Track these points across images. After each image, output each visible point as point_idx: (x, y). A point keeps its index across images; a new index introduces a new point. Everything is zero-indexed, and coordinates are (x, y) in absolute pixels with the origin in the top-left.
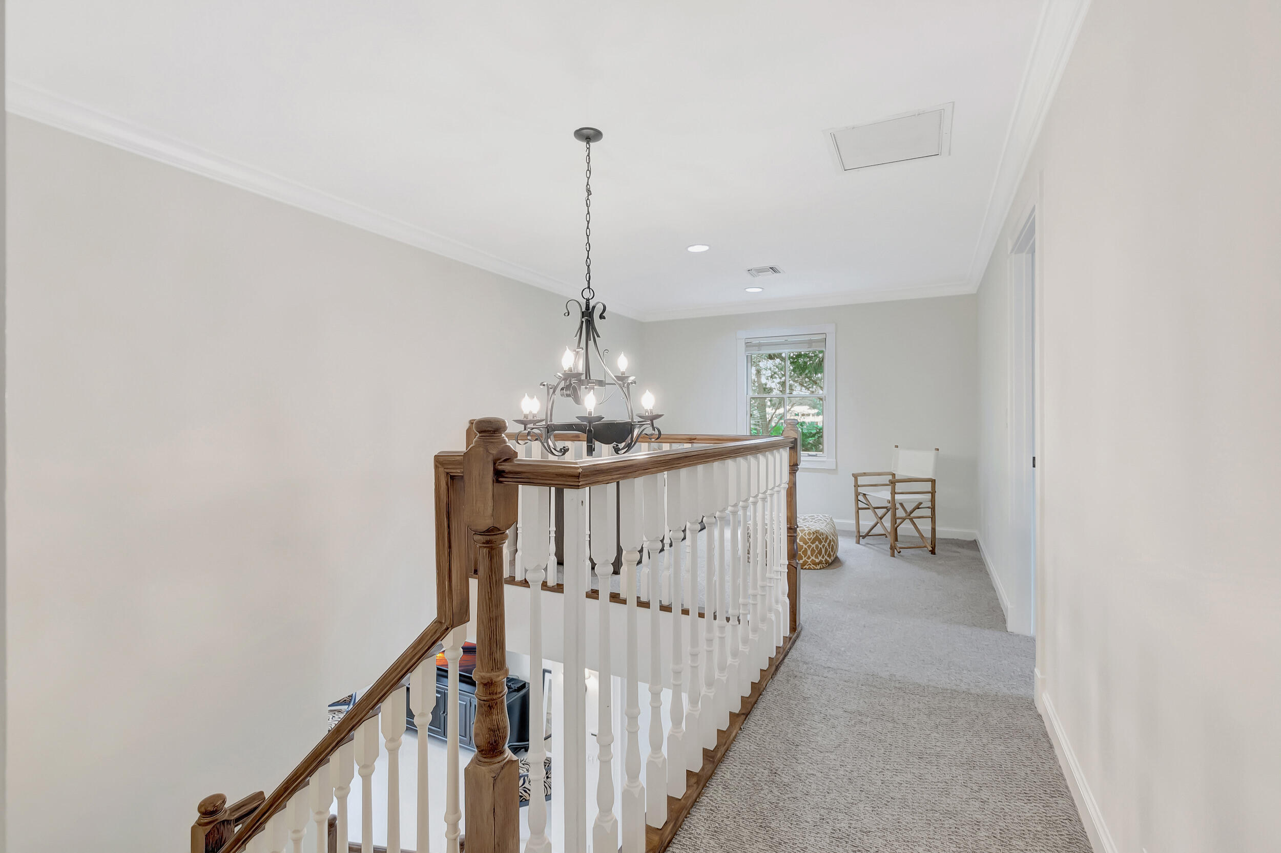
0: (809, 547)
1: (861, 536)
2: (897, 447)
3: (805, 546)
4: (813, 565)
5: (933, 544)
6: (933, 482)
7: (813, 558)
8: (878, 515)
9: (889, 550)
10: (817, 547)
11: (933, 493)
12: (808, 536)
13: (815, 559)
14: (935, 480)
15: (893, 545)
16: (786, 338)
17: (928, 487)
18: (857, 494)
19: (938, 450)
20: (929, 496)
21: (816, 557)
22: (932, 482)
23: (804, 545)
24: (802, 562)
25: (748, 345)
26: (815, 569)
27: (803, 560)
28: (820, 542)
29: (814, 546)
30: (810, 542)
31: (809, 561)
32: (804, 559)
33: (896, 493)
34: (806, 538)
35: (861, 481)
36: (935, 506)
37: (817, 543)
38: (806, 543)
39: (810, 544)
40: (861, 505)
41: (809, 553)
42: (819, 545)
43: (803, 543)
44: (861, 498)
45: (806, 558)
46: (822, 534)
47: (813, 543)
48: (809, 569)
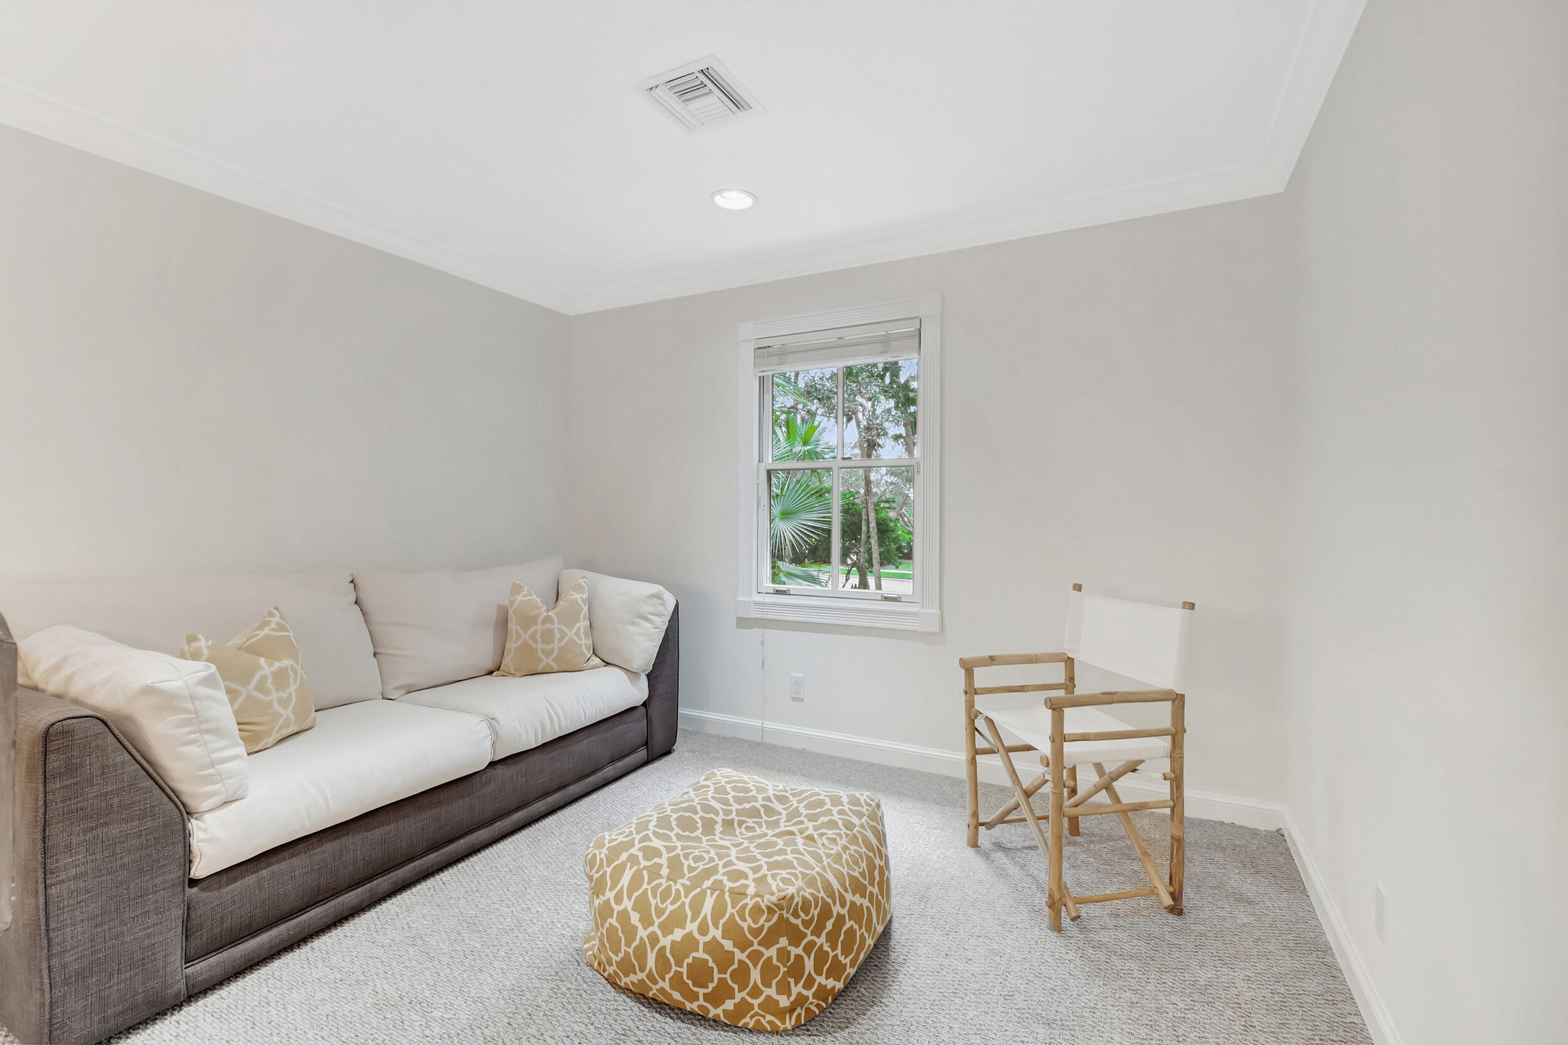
0: (755, 957)
1: (982, 824)
2: (1078, 588)
3: (739, 955)
4: (769, 1017)
5: (1177, 886)
6: (1178, 701)
7: (772, 992)
8: (1020, 784)
9: (1046, 909)
10: (783, 954)
11: (1177, 735)
12: (750, 920)
13: (775, 996)
14: (1183, 696)
15: (1057, 897)
16: (839, 333)
17: (1161, 715)
18: (972, 716)
19: (1192, 606)
20: (1165, 743)
21: (784, 989)
22: (1174, 701)
23: (737, 951)
24: (731, 1008)
25: (762, 351)
26: (776, 1032)
27: (737, 1000)
28: (796, 937)
29: (772, 952)
30: (756, 942)
31: (756, 1002)
32: (739, 996)
33: (1064, 738)
34: (745, 925)
35: (983, 677)
36: (1182, 770)
37: (783, 942)
38: (743, 946)
39: (756, 947)
40: (981, 743)
41: (755, 975)
42: (790, 948)
43: (735, 946)
44: (980, 724)
45: (744, 994)
46: (806, 906)
47: (767, 943)
48: (758, 1030)
